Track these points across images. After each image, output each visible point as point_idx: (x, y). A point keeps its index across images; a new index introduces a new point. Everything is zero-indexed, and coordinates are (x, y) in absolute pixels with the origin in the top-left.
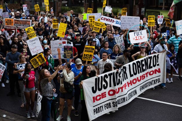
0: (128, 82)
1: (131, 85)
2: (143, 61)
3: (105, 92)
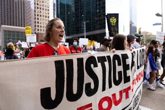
3: (89, 103)
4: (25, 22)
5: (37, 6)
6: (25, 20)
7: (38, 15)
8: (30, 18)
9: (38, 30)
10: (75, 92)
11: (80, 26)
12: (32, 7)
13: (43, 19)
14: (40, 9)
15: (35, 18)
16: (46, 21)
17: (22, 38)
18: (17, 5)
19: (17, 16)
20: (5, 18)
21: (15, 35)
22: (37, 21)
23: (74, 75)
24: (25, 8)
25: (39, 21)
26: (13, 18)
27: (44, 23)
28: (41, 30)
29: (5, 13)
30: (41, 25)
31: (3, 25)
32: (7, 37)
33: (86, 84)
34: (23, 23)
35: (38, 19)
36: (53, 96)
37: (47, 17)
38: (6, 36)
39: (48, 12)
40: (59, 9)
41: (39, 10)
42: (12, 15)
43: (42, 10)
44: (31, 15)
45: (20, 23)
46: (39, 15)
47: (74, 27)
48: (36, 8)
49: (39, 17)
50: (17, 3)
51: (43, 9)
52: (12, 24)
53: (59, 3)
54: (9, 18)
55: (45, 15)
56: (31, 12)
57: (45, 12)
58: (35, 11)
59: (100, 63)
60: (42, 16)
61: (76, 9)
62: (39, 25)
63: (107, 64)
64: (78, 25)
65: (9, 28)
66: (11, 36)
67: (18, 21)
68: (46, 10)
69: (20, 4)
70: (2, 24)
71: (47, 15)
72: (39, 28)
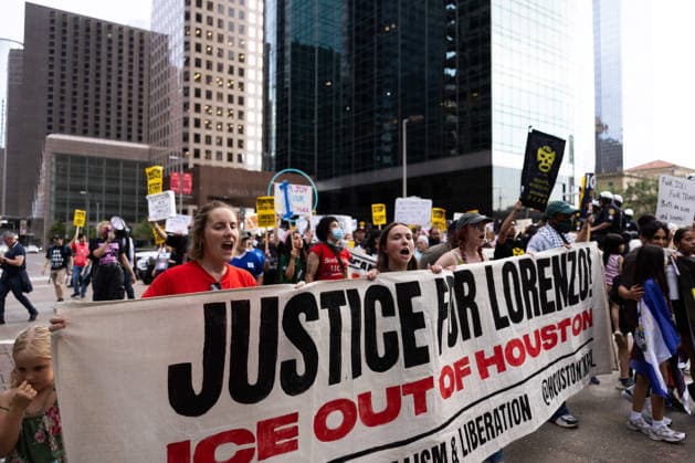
0: (480, 355)
1: (502, 368)
2: (548, 265)
3: (289, 413)
4: (144, 121)
5: (194, 55)
6: (145, 114)
7: (198, 94)
8: (166, 103)
9: (197, 154)
10: (253, 378)
11: (375, 139)
12: (177, 59)
13: (218, 109)
14: (209, 65)
15: (186, 106)
16: (231, 115)
17: (130, 186)
18: (115, 53)
19: (114, 94)
20: (62, 106)
21: (101, 172)
22: (192, 115)
23: (251, 338)
24: (146, 65)
25: (202, 116)
26: (97, 104)
27: (221, 124)
28: (208, 152)
29: (63, 84)
30: (208, 132)
31: (55, 133)
32: (69, 181)
33: (283, 364)
34: (135, 127)
35: (198, 108)
36: (197, 385)
37: (236, 100)
38: (64, 176)
39: (241, 79)
40: (288, 68)
41: (203, 71)
42: (91, 91)
43: (214, 73)
44: (168, 94)
45: (124, 125)
46: (203, 94)
47: (350, 143)
48: (192, 62)
49: (203, 101)
50: (115, 46)
51: (220, 68)
52: (91, 127)
53: (288, 41)
54: (80, 104)
55: (226, 92)
56: (169, 80)
57: (230, 81)
58: (186, 77)
59: (327, 310)
60: (214, 96)
61: (362, 68)
62: (203, 132)
63: (345, 311)
64: (370, 134)
65: (76, 143)
66: (83, 177)
67: (113, 117)
68: (231, 71)
69: (126, 49)
70: (50, 129)
71: (236, 93)
72: (202, 147)
